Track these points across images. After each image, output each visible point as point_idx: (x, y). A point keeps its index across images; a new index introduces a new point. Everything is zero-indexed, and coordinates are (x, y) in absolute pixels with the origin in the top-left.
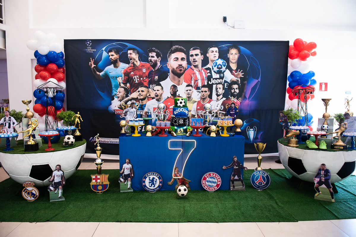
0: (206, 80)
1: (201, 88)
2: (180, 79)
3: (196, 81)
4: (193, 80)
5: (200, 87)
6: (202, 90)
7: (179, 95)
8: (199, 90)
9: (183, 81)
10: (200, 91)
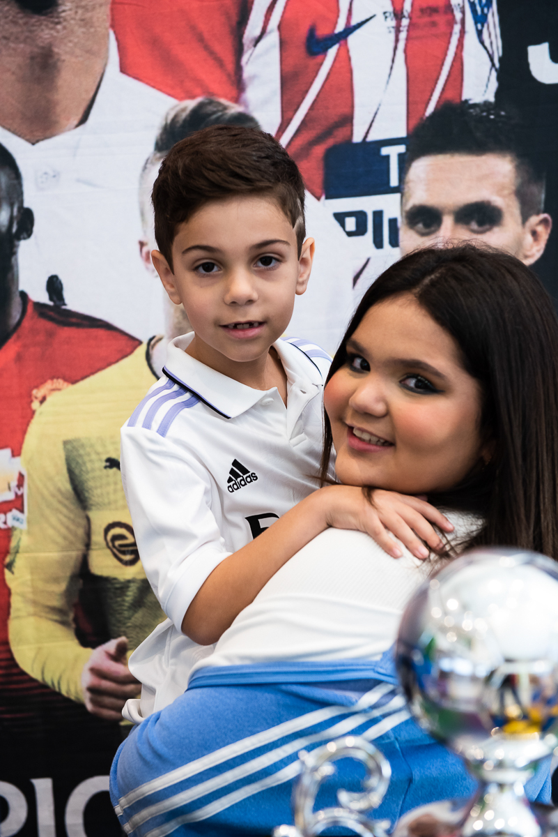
0: (480, 20)
1: (405, 163)
2: (45, 34)
3: (316, 45)
4: (273, 38)
5: (393, 152)
6: (419, 195)
7: (54, 286)
8: (368, 204)
9: (98, 53)
10: (390, 205)
